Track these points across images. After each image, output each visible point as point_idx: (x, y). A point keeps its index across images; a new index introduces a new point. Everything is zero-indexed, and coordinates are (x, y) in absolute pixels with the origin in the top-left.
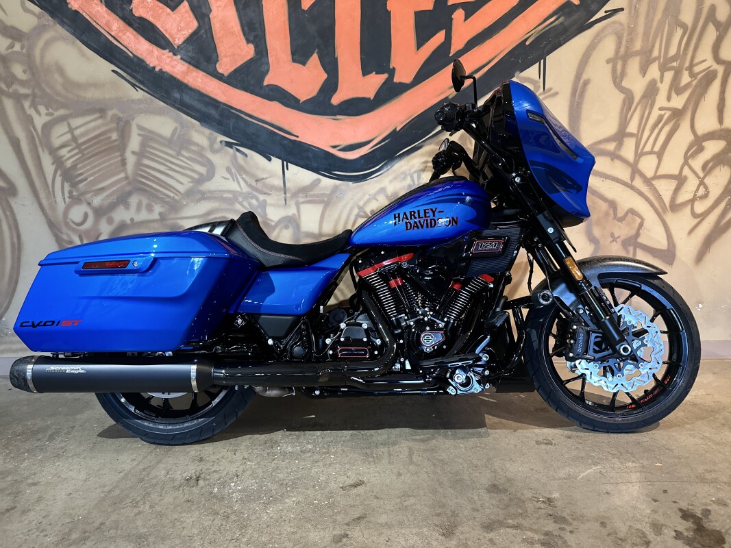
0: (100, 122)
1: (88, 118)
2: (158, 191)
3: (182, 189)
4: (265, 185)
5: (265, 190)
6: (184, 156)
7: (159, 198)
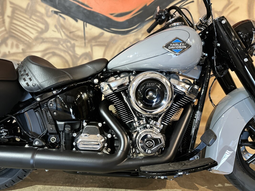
2: (21, 37)
3: (33, 36)
4: (74, 35)
5: (74, 38)
6: (33, 19)
7: (22, 41)
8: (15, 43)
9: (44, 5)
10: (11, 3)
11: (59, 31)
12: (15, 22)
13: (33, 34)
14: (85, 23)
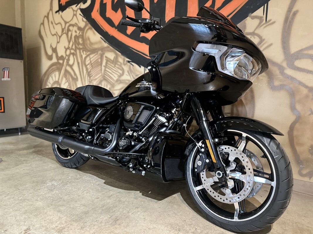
0: (97, 56)
1: (94, 55)
2: (109, 80)
6: (116, 67)
7: (110, 83)
8: (106, 83)
9: (123, 57)
10: (106, 57)
11: (130, 75)
12: (107, 69)
13: (115, 77)
14: (145, 68)
